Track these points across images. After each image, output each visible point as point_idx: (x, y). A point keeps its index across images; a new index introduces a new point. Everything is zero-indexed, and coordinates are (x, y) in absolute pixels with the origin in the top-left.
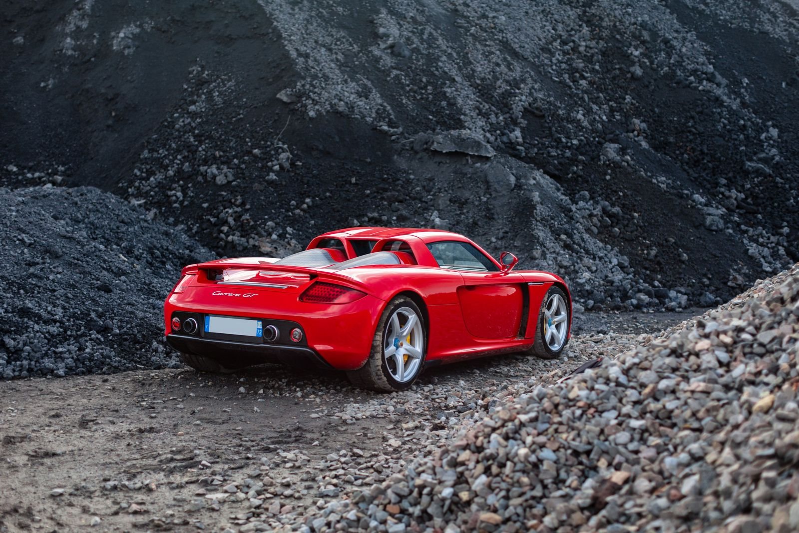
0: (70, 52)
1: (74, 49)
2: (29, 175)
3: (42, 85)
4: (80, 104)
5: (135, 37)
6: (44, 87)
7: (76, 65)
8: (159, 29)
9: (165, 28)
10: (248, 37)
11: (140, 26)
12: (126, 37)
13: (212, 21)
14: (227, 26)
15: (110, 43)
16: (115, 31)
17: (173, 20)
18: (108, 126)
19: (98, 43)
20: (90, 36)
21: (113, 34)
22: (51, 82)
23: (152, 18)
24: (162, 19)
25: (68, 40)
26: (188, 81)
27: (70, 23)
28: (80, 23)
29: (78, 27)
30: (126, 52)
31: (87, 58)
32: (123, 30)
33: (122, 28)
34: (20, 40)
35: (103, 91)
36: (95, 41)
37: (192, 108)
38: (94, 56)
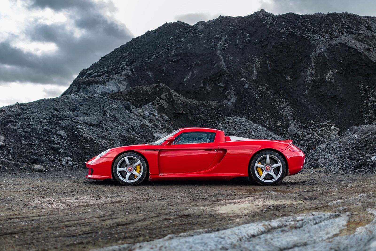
0: (310, 82)
1: (311, 81)
2: (321, 124)
3: (304, 93)
4: (321, 100)
5: (333, 75)
6: (305, 94)
7: (313, 86)
8: (339, 73)
9: (341, 72)
10: (374, 74)
11: (333, 72)
12: (330, 76)
13: (358, 69)
14: (364, 70)
15: (324, 78)
16: (325, 74)
17: (343, 69)
18: (338, 107)
19: (320, 78)
20: (317, 76)
21: (325, 75)
22: (307, 92)
23: (335, 69)
24: (339, 69)
25: (309, 78)
26: (361, 90)
27: (308, 72)
28: (312, 72)
29: (311, 73)
30: (332, 81)
31: (318, 83)
32: (329, 73)
33: (328, 73)
34: (288, 78)
35: (329, 95)
36: (319, 78)
37: (370, 99)
38: (320, 83)
